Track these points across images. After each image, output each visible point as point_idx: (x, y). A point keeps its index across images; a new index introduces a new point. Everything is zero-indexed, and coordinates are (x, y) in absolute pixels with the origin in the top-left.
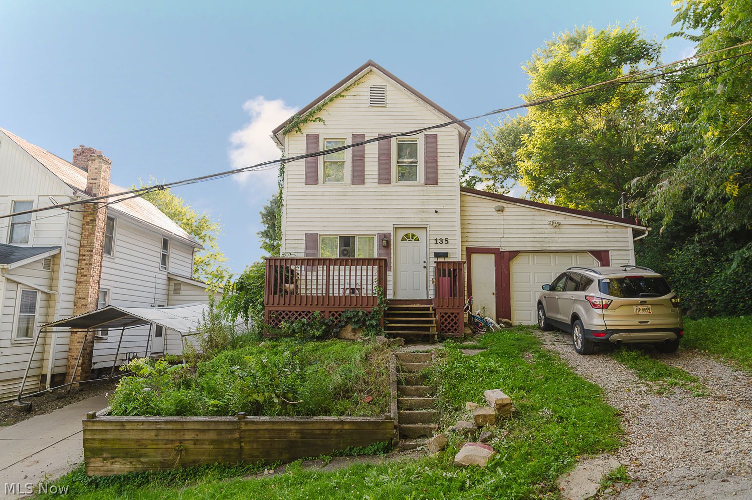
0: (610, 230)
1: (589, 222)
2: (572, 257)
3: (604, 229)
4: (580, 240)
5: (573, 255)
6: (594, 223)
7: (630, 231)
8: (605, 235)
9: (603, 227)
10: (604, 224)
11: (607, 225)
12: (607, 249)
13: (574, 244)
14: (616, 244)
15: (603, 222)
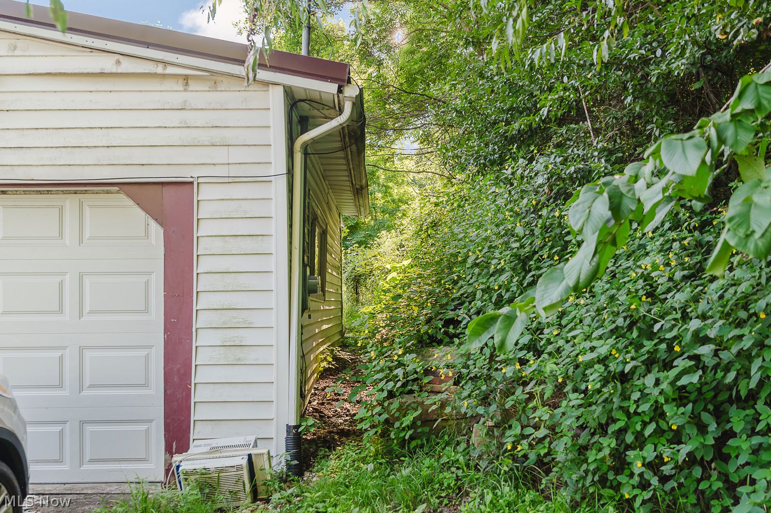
0: (199, 95)
1: (106, 63)
2: (61, 209)
3: (172, 94)
4: (72, 138)
5: (70, 202)
6: (128, 66)
7: (276, 101)
8: (175, 118)
9: (169, 85)
10: (170, 70)
11: (186, 78)
12: (184, 174)
13: (47, 157)
14: (220, 155)
15: (165, 63)
